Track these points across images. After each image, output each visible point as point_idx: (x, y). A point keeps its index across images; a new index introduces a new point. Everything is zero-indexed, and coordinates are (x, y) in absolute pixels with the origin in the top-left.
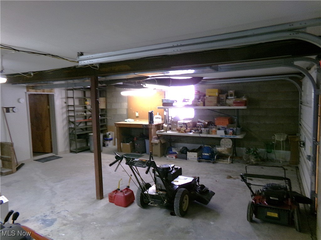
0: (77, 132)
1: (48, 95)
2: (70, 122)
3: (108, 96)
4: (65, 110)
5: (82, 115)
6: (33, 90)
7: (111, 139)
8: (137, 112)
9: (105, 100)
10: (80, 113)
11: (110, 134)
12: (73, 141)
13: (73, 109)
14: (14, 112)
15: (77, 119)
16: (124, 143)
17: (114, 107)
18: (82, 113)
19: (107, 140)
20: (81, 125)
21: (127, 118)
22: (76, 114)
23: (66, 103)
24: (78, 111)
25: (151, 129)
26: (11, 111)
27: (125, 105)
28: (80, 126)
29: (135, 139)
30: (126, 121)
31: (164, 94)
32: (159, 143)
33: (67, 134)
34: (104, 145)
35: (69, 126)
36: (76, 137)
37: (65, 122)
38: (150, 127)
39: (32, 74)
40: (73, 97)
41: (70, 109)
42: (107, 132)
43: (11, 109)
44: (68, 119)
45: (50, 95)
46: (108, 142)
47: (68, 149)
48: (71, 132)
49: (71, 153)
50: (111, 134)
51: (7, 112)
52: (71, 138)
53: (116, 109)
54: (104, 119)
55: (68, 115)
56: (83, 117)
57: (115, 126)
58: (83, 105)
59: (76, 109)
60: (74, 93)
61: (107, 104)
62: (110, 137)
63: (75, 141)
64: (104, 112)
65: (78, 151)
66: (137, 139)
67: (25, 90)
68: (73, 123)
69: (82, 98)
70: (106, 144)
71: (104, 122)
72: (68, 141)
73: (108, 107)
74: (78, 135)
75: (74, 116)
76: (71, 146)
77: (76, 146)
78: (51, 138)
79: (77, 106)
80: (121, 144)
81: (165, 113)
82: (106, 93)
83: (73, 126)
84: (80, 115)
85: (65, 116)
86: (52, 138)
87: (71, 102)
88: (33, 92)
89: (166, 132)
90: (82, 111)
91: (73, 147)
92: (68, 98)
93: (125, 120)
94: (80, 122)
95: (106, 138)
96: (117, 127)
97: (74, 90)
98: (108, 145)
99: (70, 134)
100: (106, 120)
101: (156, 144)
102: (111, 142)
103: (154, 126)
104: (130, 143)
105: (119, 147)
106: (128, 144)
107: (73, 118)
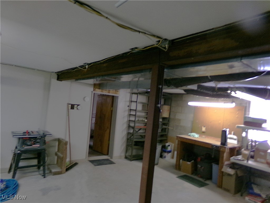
0: (135, 138)
1: (113, 96)
2: (129, 127)
3: (173, 104)
4: (127, 113)
5: (143, 121)
6: (99, 90)
7: (170, 152)
8: (204, 127)
9: (169, 109)
10: (142, 119)
11: (169, 146)
12: (129, 147)
13: (134, 113)
14: (77, 109)
15: (137, 125)
16: (185, 160)
17: (179, 116)
18: (144, 119)
19: (165, 152)
20: (141, 131)
21: (191, 132)
22: (137, 119)
23: (128, 106)
24: (139, 117)
25: (224, 152)
26: (75, 108)
27: (191, 116)
28: (139, 132)
29: (199, 159)
30: (190, 136)
31: (244, 109)
32: (234, 174)
33: (125, 139)
34: (161, 156)
35: (128, 131)
36: (134, 143)
37: (125, 126)
38: (221, 150)
39: (87, 67)
40: (137, 102)
41: (131, 113)
42: (167, 143)
43: (75, 106)
44: (128, 124)
45: (115, 97)
46: (165, 154)
47: (123, 155)
48: (129, 137)
49: (125, 159)
50: (171, 146)
51: (71, 109)
52: (128, 144)
53: (180, 120)
54: (165, 129)
55: (129, 119)
56: (144, 123)
57: (177, 139)
58: (145, 110)
59: (138, 114)
60: (138, 97)
61: (171, 113)
62: (169, 149)
63: (132, 147)
64: (166, 121)
65: (133, 159)
66: (201, 160)
67: (92, 89)
68: (133, 128)
69: (146, 104)
70: (163, 156)
71: (165, 131)
72: (124, 146)
73: (172, 117)
74: (136, 142)
75: (134, 121)
76: (127, 151)
77: (132, 153)
78: (109, 140)
79: (140, 111)
80: (181, 160)
81: (244, 134)
82: (171, 101)
83: (131, 131)
84: (141, 121)
85: (126, 120)
86: (111, 140)
87: (133, 106)
88: (99, 92)
89: (247, 161)
90: (145, 118)
91: (129, 153)
92: (131, 101)
93: (189, 134)
94: (140, 128)
95: (164, 149)
96: (178, 141)
97: (138, 94)
98: (165, 157)
99: (128, 139)
100: (167, 130)
101: (229, 175)
102: (170, 154)
103: (228, 149)
104: (191, 162)
105: (178, 164)
106: (189, 163)
107: (133, 123)
